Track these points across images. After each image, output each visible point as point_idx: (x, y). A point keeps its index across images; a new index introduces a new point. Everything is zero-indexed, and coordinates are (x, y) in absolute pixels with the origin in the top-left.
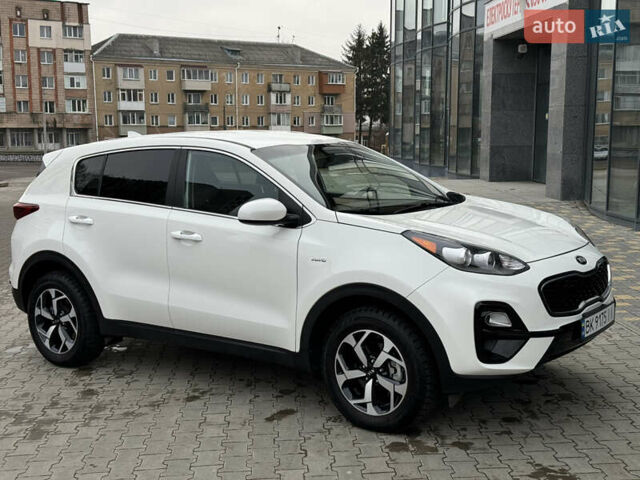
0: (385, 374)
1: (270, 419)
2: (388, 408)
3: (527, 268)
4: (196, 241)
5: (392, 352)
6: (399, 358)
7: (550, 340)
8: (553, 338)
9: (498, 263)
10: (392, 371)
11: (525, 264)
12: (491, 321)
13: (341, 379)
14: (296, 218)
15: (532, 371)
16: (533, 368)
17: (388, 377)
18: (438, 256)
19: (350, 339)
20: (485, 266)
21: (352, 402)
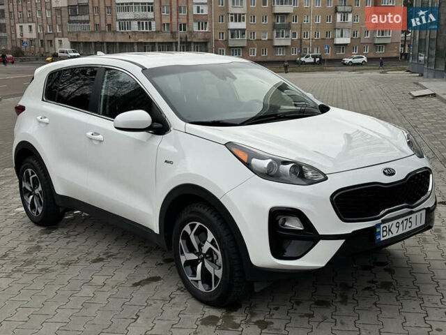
0: (211, 259)
1: (135, 285)
2: (211, 286)
3: (326, 179)
4: (101, 141)
5: (213, 242)
6: (217, 248)
7: (341, 242)
8: (344, 241)
9: (300, 173)
10: (215, 257)
11: (324, 175)
12: (286, 224)
13: (183, 259)
14: (159, 127)
15: (322, 268)
16: (324, 265)
17: (213, 261)
18: (248, 165)
19: (187, 228)
20: (286, 176)
21: (190, 278)
